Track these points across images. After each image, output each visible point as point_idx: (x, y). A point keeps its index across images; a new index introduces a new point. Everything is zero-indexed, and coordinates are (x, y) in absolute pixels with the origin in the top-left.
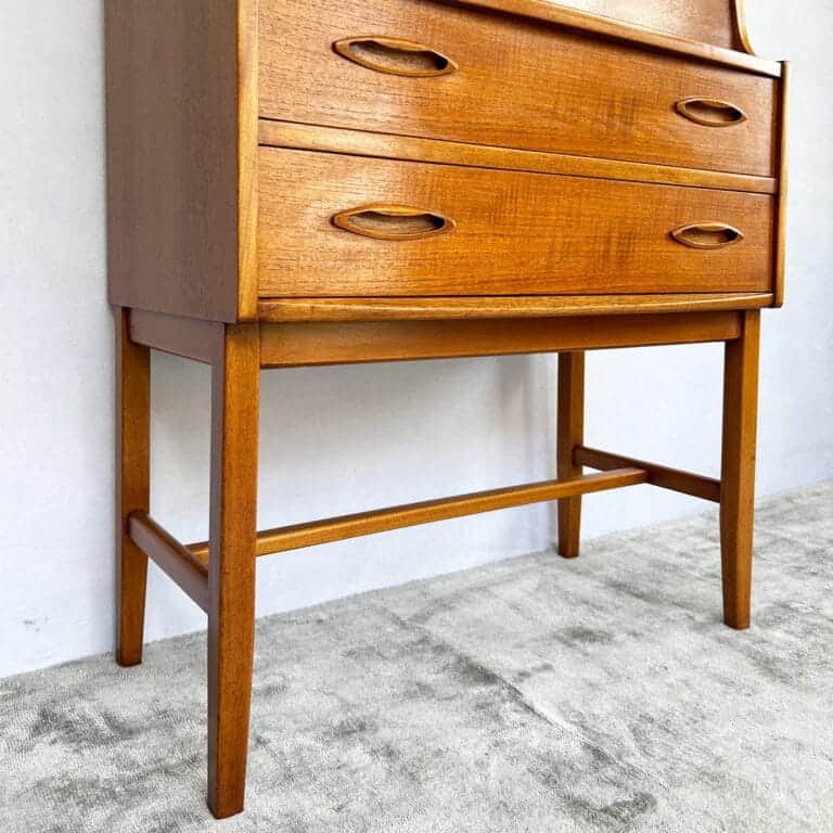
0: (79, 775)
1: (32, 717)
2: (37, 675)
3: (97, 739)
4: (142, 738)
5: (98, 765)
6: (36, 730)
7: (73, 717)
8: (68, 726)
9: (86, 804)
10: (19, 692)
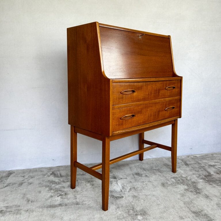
0: (54, 180)
1: (51, 172)
2: (54, 167)
3: (58, 177)
4: (63, 177)
5: (56, 180)
6: (51, 174)
7: (56, 173)
8: (55, 174)
9: (53, 184)
10: (51, 169)
